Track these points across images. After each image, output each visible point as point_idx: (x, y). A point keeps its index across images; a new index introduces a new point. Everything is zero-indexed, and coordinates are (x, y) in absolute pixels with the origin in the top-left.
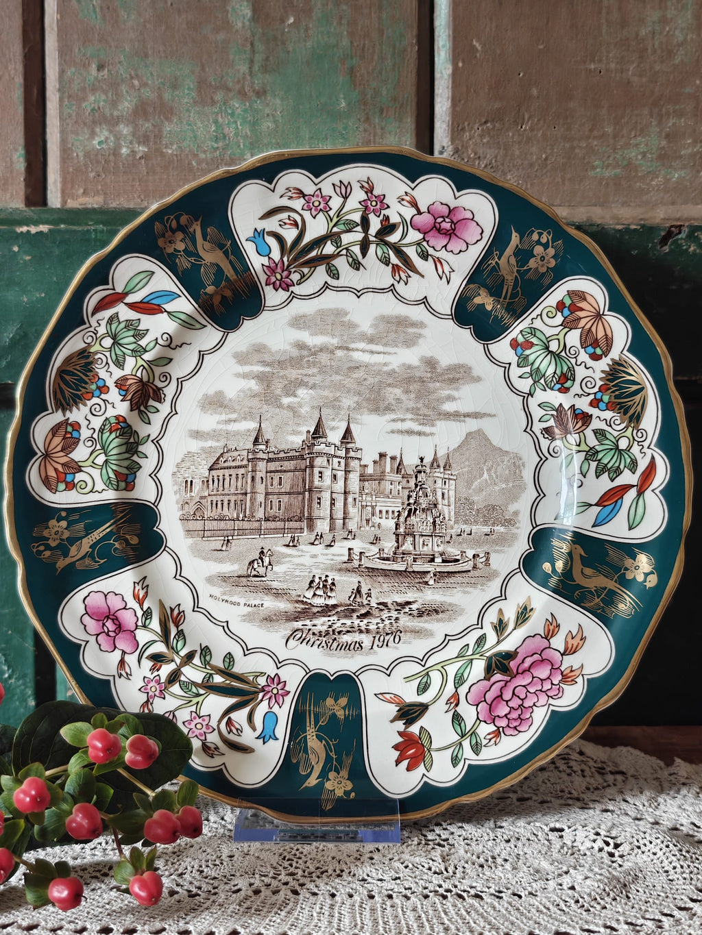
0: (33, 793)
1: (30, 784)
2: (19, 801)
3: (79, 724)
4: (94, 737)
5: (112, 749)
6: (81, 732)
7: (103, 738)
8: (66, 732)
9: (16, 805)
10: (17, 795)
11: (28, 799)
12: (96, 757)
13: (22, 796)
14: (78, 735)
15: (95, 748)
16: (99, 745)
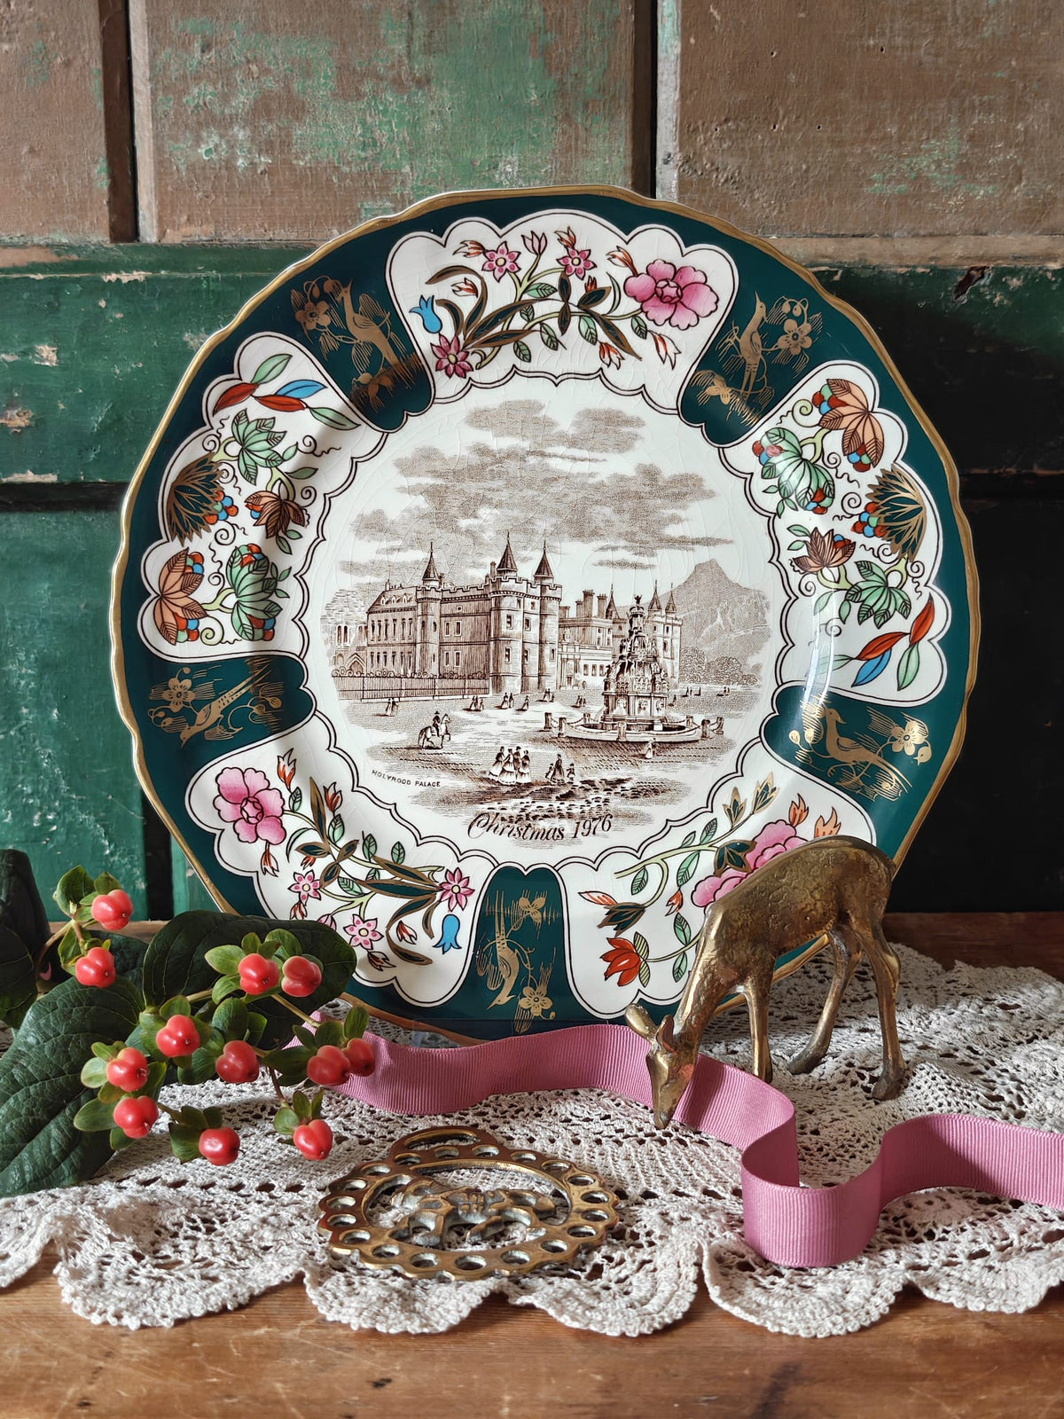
0: (180, 1034)
1: (176, 1022)
2: (163, 1043)
3: (227, 948)
4: (247, 965)
5: (269, 978)
6: (230, 956)
7: (258, 965)
8: (212, 957)
9: (159, 1047)
10: (162, 1034)
11: (175, 1042)
12: (250, 988)
13: (167, 1038)
14: (227, 962)
15: (249, 977)
16: (253, 974)
